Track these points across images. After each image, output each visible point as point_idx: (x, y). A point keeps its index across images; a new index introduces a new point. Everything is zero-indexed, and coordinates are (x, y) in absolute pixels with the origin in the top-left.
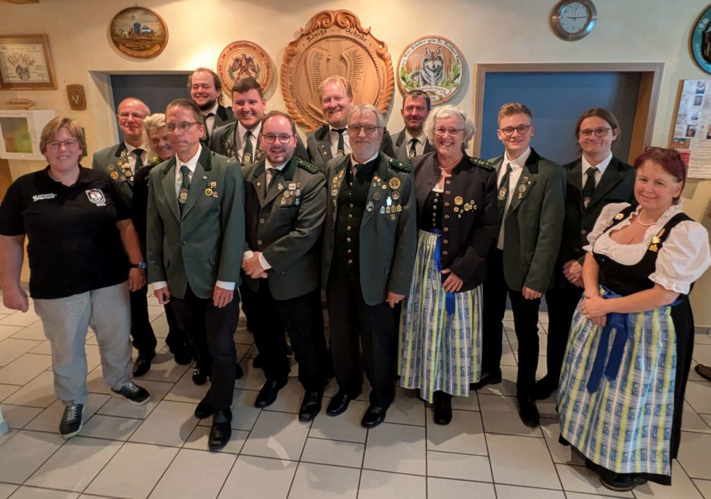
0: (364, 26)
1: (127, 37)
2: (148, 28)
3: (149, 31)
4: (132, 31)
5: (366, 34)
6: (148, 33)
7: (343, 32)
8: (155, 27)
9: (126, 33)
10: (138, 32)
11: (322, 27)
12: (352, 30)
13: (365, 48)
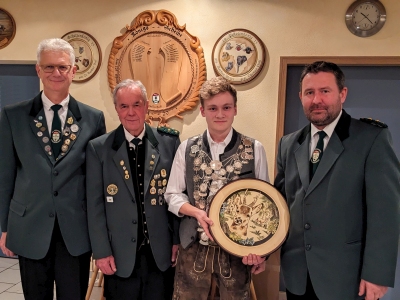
0: (180, 24)
5: (182, 30)
7: (162, 29)
8: (5, 24)
11: (144, 24)
12: (170, 27)
13: (180, 42)
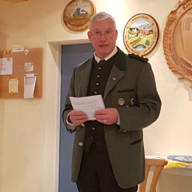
1: (72, 17)
2: (84, 11)
3: (85, 13)
4: (75, 14)
6: (84, 14)
8: (88, 10)
9: (72, 15)
10: (78, 14)
